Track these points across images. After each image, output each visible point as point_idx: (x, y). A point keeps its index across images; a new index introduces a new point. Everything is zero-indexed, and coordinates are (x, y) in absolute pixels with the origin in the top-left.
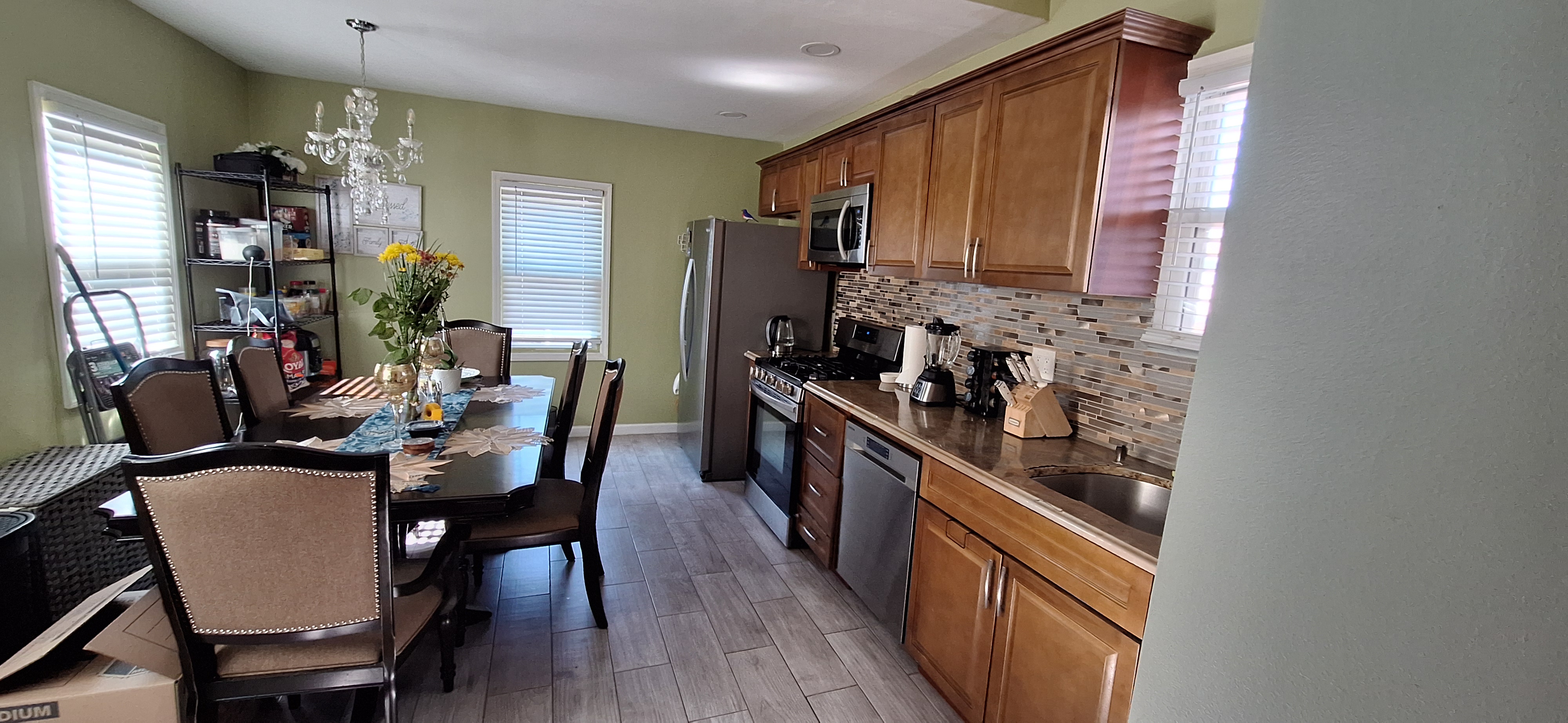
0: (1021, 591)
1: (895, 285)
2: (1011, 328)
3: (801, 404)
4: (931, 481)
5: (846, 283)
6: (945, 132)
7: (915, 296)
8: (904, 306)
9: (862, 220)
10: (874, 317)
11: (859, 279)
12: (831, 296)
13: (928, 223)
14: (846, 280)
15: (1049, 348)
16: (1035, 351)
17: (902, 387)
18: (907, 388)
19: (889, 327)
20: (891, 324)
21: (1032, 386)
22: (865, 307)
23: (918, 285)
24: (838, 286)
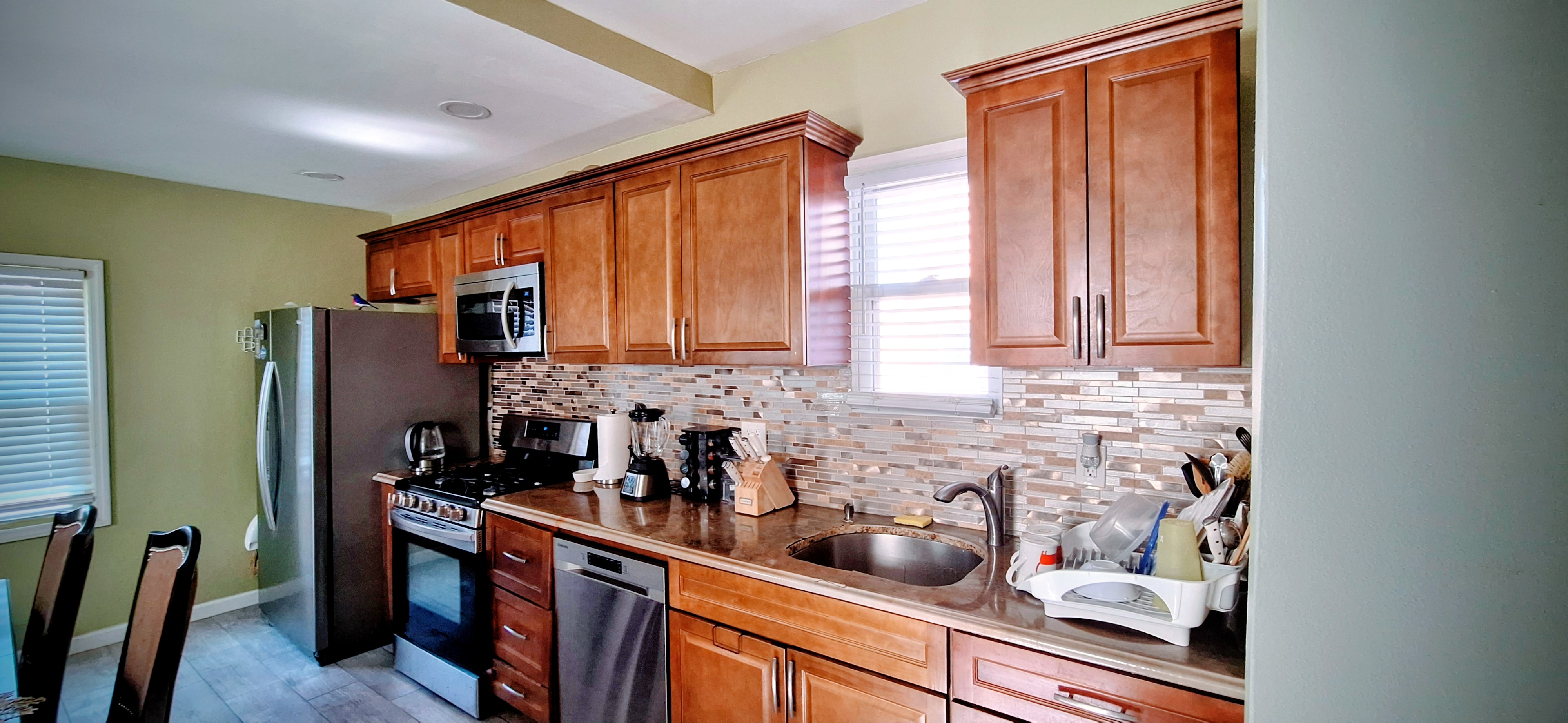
0: (812, 681)
1: (571, 372)
2: (717, 404)
3: (481, 529)
4: (684, 586)
5: (504, 375)
6: (630, 209)
7: (598, 381)
8: (586, 394)
9: (533, 304)
10: (547, 409)
11: (521, 369)
12: (484, 392)
13: (620, 305)
14: (503, 371)
15: (758, 420)
16: (744, 425)
17: (601, 484)
18: (607, 484)
19: (568, 418)
20: (571, 415)
21: (758, 462)
22: (533, 399)
23: (600, 370)
24: (493, 378)
